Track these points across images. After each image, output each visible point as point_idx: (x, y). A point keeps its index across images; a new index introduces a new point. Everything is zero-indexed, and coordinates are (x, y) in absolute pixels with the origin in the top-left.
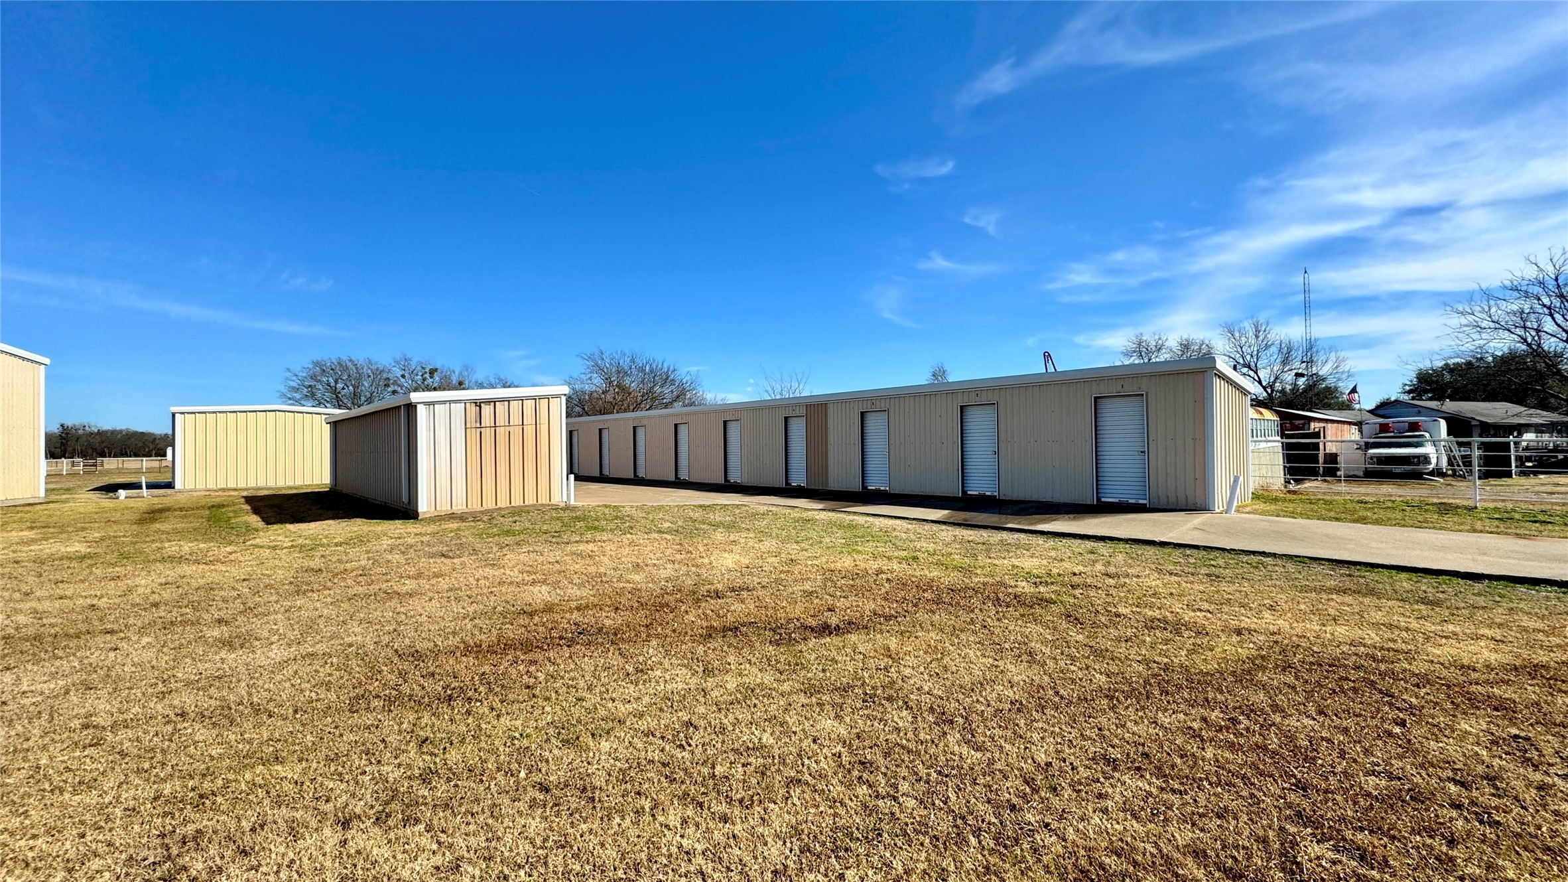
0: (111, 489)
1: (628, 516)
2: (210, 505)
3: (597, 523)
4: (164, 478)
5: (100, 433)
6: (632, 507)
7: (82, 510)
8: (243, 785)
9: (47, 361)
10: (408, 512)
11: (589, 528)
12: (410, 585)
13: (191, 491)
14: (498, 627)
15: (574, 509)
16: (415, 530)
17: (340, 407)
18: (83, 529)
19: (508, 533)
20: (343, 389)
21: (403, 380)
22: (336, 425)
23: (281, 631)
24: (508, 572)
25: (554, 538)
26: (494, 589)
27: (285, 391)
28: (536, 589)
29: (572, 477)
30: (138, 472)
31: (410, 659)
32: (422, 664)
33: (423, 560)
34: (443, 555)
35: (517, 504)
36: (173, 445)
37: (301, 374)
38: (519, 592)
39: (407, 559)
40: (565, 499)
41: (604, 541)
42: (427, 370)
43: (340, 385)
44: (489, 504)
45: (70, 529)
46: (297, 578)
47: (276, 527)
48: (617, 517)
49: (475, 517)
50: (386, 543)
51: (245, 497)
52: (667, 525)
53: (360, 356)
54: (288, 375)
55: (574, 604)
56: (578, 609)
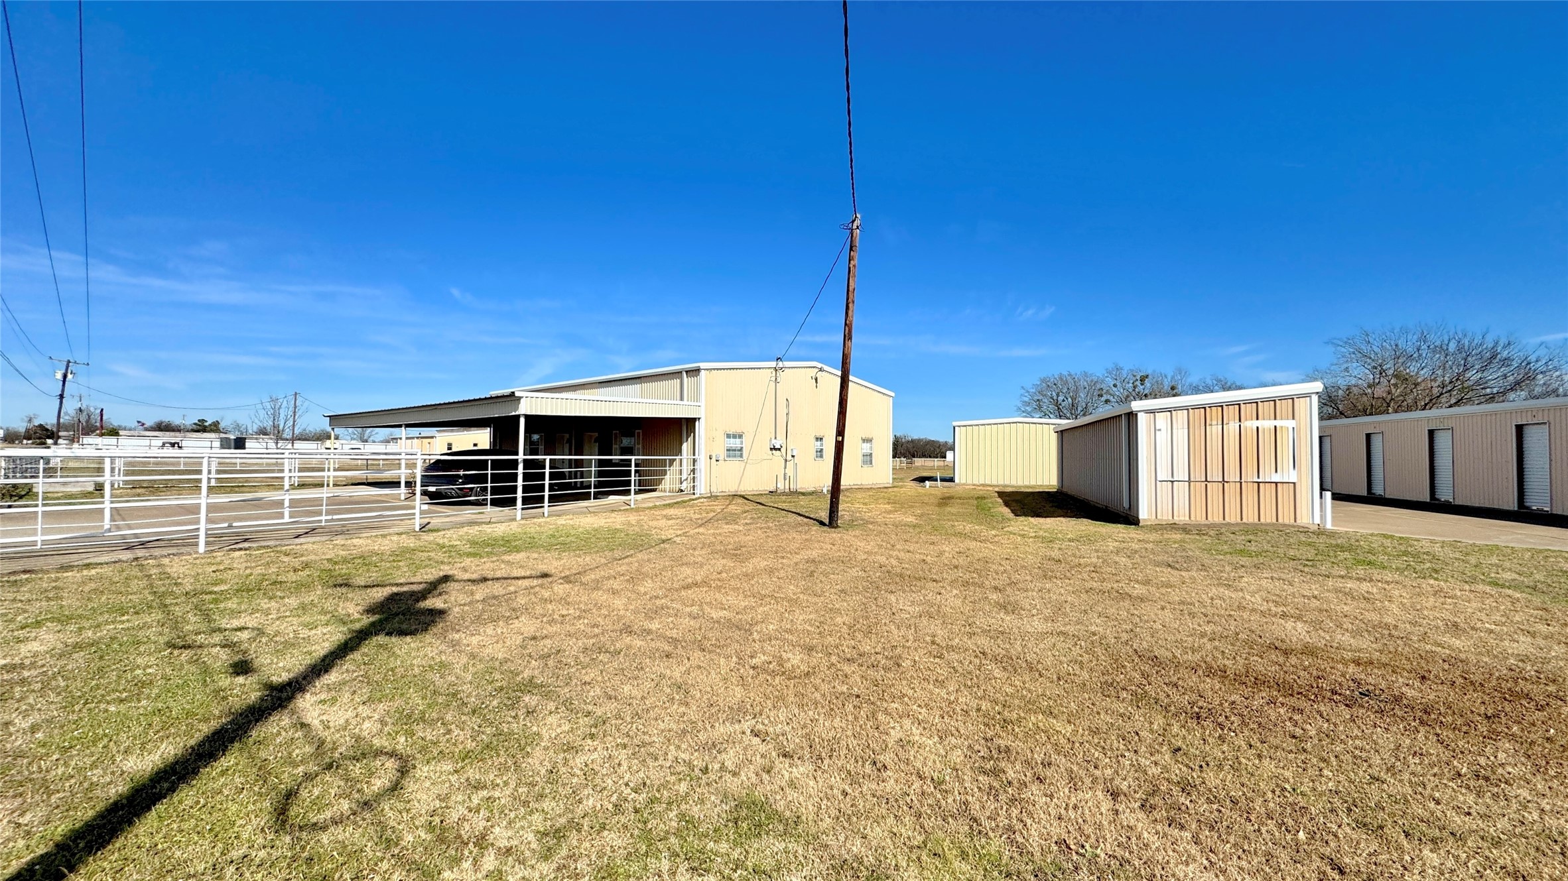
0: (922, 480)
1: (1427, 553)
2: (976, 496)
3: (1372, 558)
4: (948, 475)
5: (912, 441)
6: (1432, 541)
7: (909, 494)
8: (1030, 724)
9: (893, 394)
10: (1129, 518)
11: (1359, 562)
12: (1139, 590)
13: (964, 484)
14: (1244, 656)
15: (1332, 534)
16: (1137, 536)
17: (1060, 417)
18: (912, 507)
19: (1241, 552)
20: (1063, 401)
21: (1114, 389)
22: (1062, 434)
23: (1038, 607)
24: (1248, 597)
25: (1307, 566)
26: (1232, 613)
27: (1020, 405)
28: (1289, 625)
29: (1328, 495)
30: (932, 468)
31: (1150, 662)
32: (1163, 672)
33: (1149, 567)
34: (1169, 566)
35: (1251, 521)
36: (953, 449)
37: (1032, 390)
38: (1267, 623)
39: (1133, 564)
40: (1317, 520)
41: (1388, 583)
42: (1138, 378)
43: (1061, 398)
44: (1215, 517)
45: (906, 506)
46: (1043, 564)
47: (1022, 518)
48: (1406, 553)
49: (1200, 530)
50: (1112, 545)
51: (998, 492)
52: (1508, 576)
53: (1077, 370)
54: (1023, 391)
55: (1348, 655)
56: (1357, 663)
